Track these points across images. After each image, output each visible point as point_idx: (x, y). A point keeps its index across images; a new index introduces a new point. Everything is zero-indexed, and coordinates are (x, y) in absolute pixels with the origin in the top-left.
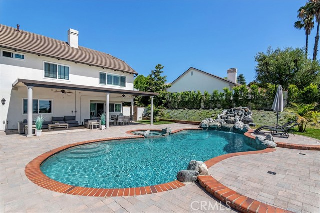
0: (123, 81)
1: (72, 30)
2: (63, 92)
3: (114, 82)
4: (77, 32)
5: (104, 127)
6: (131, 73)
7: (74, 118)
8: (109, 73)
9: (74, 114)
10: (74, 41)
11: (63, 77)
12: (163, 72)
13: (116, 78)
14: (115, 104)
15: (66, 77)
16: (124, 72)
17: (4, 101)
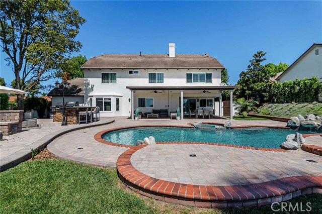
0: (209, 77)
1: (170, 44)
2: (156, 92)
3: (200, 79)
4: (174, 44)
5: (178, 118)
6: (216, 69)
7: (166, 111)
8: (194, 72)
9: (167, 108)
10: (172, 52)
11: (160, 81)
12: (264, 59)
13: (202, 76)
14: (207, 99)
15: (162, 81)
16: (208, 69)
17: (129, 99)
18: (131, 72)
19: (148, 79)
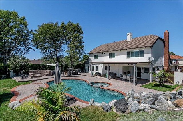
1: (127, 34)
3: (136, 55)
4: (130, 33)
9: (116, 72)
10: (129, 38)
17: (102, 66)
18: (102, 54)
19: (108, 57)
